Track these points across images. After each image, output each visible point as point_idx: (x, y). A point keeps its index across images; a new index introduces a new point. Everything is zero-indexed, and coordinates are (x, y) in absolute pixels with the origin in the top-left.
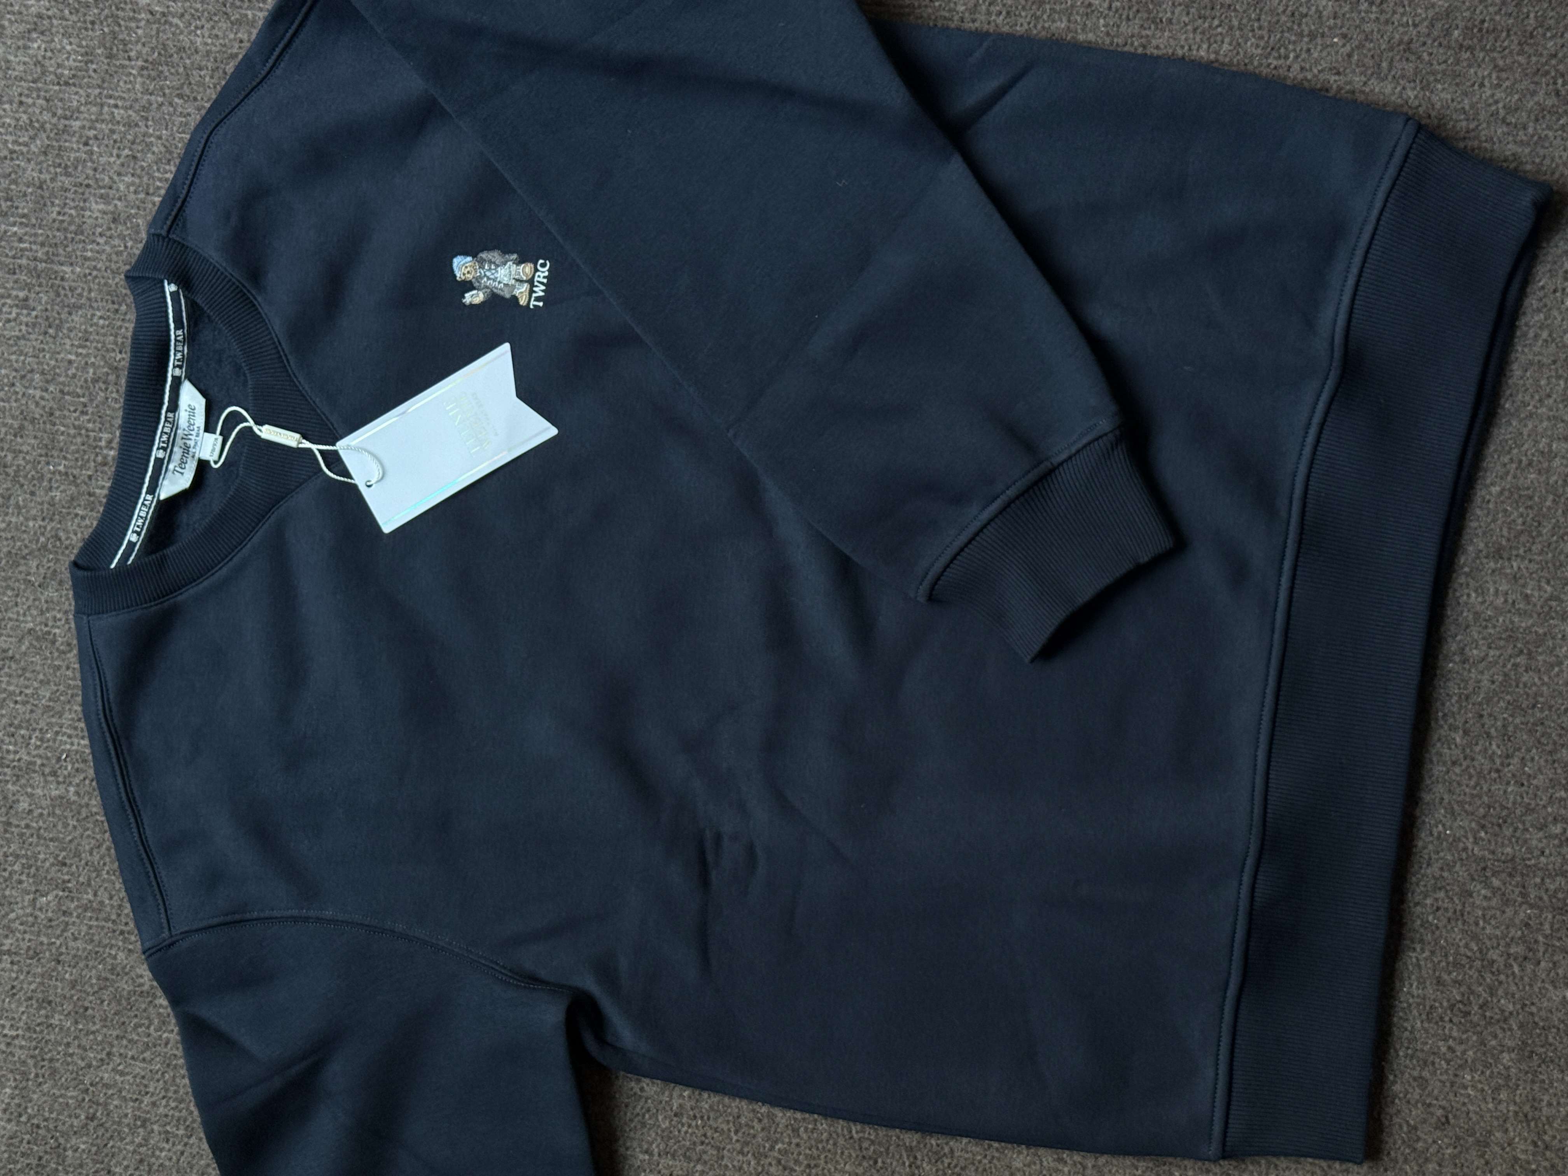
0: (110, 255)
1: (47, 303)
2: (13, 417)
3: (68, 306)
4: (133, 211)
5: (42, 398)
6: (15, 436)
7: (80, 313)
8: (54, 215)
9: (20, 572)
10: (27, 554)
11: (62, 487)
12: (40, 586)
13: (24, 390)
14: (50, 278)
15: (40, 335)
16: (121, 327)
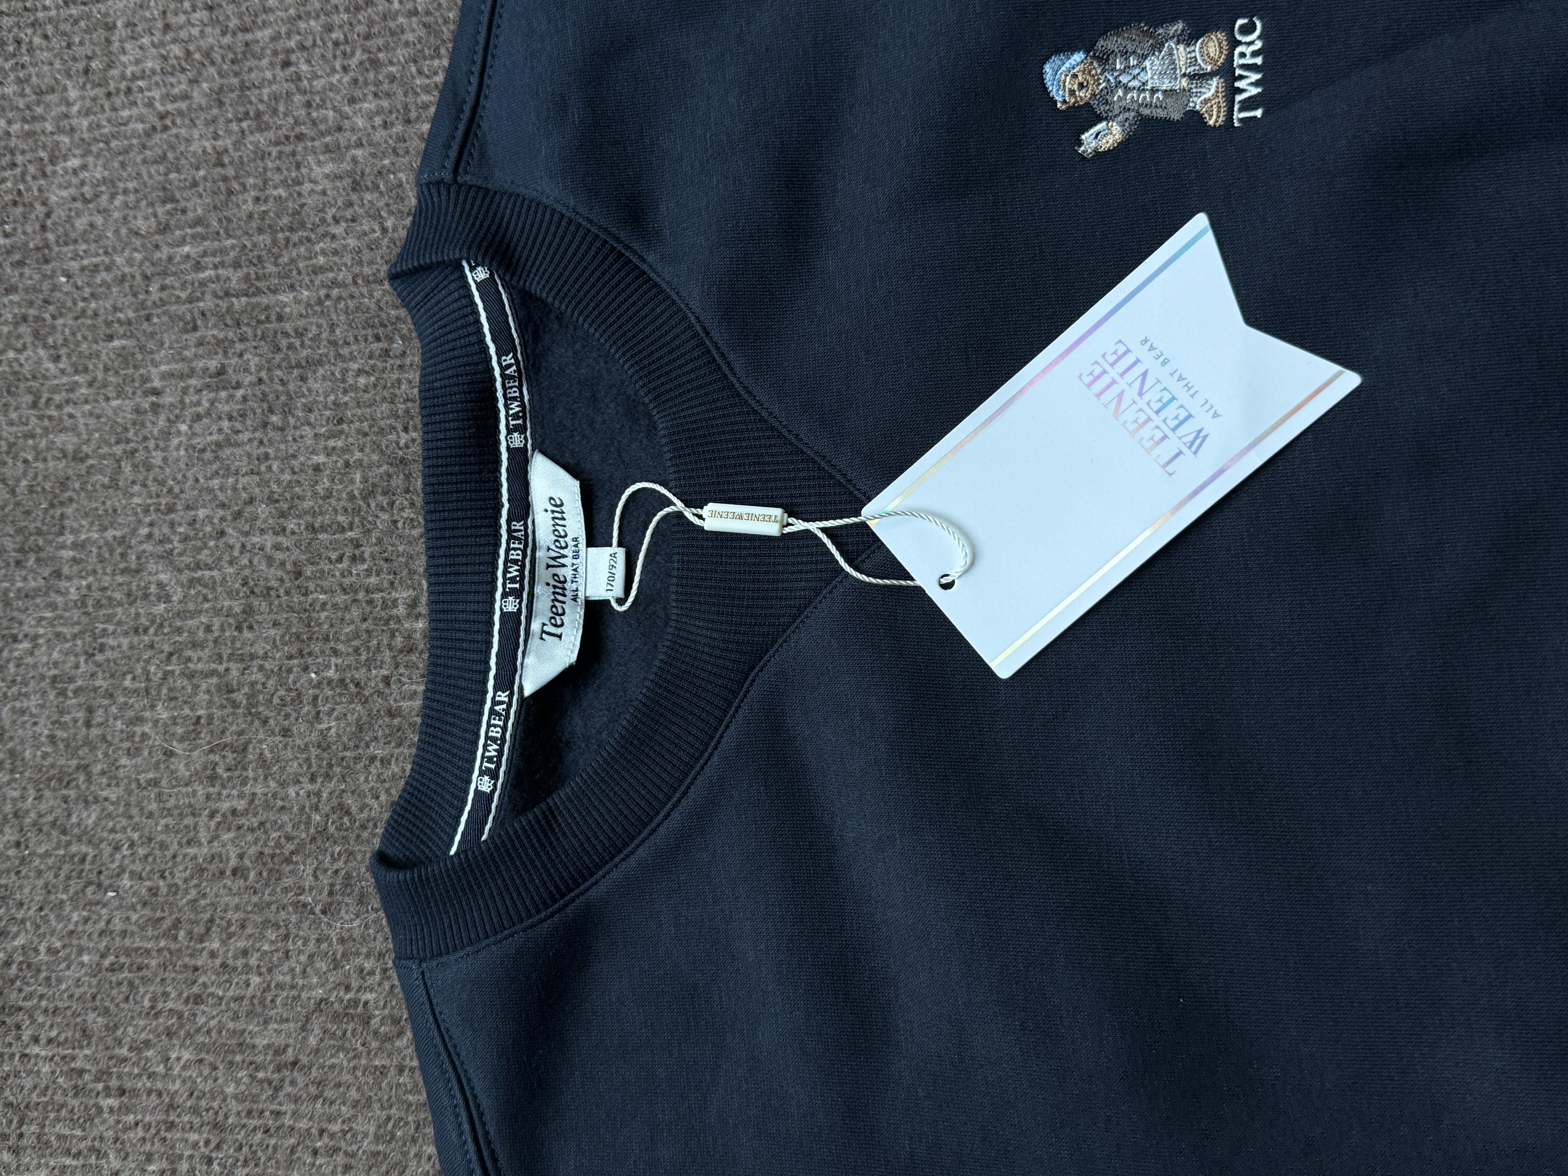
0: (359, 252)
1: (260, 369)
2: (230, 594)
3: (299, 365)
4: (386, 162)
5: (277, 547)
6: (239, 628)
7: (321, 371)
8: (250, 206)
9: (286, 890)
10: (292, 853)
11: (339, 709)
12: (324, 912)
13: (242, 539)
14: (259, 322)
15: (255, 430)
16: (399, 381)
